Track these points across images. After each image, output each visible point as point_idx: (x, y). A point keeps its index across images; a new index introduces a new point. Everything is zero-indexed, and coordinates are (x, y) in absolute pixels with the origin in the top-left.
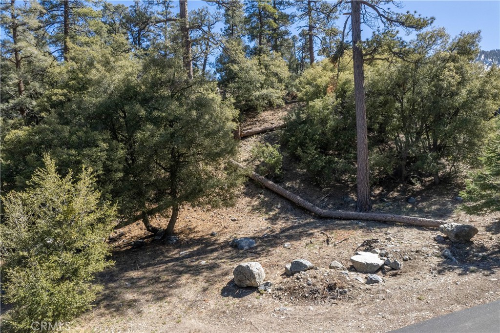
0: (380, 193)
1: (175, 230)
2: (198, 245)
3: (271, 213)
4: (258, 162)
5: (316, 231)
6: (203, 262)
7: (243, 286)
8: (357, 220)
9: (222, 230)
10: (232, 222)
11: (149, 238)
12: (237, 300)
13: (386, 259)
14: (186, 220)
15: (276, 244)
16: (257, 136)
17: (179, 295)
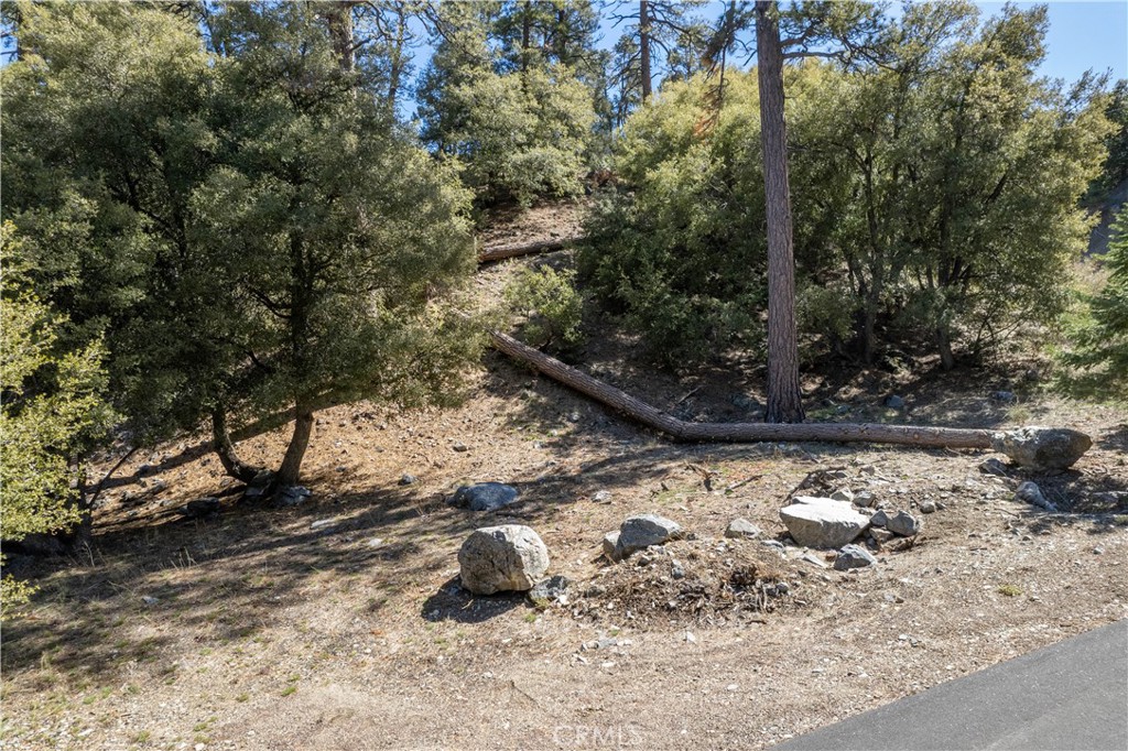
0: (817, 390)
1: (303, 474)
2: (365, 506)
3: (555, 432)
4: (522, 318)
5: (673, 464)
6: (375, 542)
7: (486, 592)
8: (773, 440)
9: (429, 473)
10: (454, 452)
11: (233, 494)
12: (469, 629)
13: (873, 511)
14: (335, 450)
15: (573, 495)
16: (517, 261)
17: (299, 621)
